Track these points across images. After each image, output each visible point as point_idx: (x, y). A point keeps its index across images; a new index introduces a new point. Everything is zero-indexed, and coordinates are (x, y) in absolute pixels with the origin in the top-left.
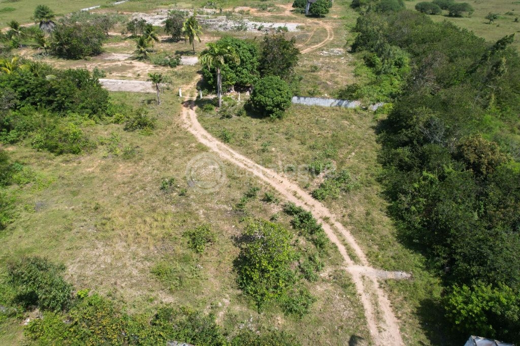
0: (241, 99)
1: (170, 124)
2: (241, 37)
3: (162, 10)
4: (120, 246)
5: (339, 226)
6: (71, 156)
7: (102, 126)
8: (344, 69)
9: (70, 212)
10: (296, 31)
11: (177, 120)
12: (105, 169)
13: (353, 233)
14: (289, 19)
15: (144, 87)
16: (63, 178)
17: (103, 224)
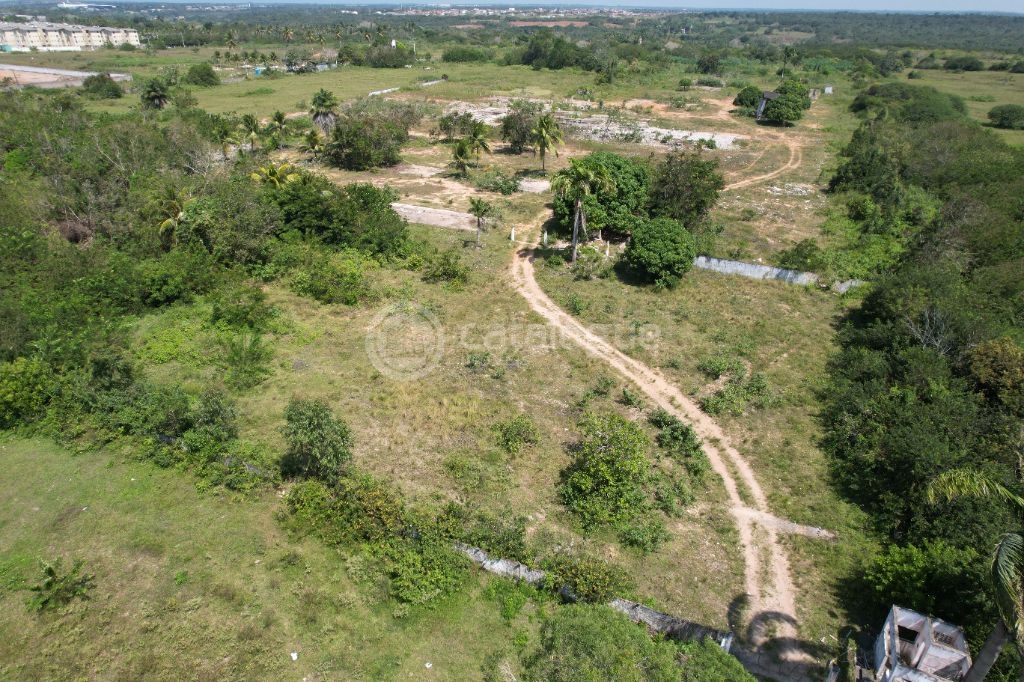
0: (608, 253)
1: (491, 279)
2: (627, 152)
3: (500, 98)
4: (402, 430)
5: (734, 454)
6: (343, 306)
7: (389, 271)
8: (806, 221)
9: (337, 378)
10: (731, 148)
11: (502, 275)
13: (753, 466)
14: (722, 126)
15: (456, 221)
16: (330, 335)
17: (382, 399)
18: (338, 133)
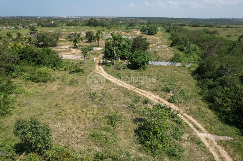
1: (91, 71)
7: (58, 72)
8: (169, 53)
9: (42, 107)
11: (94, 70)
12: (59, 89)
16: (38, 92)
17: (60, 112)
18: (38, 38)
